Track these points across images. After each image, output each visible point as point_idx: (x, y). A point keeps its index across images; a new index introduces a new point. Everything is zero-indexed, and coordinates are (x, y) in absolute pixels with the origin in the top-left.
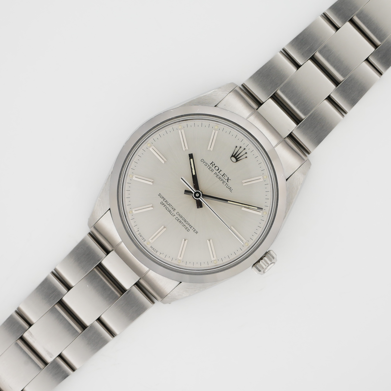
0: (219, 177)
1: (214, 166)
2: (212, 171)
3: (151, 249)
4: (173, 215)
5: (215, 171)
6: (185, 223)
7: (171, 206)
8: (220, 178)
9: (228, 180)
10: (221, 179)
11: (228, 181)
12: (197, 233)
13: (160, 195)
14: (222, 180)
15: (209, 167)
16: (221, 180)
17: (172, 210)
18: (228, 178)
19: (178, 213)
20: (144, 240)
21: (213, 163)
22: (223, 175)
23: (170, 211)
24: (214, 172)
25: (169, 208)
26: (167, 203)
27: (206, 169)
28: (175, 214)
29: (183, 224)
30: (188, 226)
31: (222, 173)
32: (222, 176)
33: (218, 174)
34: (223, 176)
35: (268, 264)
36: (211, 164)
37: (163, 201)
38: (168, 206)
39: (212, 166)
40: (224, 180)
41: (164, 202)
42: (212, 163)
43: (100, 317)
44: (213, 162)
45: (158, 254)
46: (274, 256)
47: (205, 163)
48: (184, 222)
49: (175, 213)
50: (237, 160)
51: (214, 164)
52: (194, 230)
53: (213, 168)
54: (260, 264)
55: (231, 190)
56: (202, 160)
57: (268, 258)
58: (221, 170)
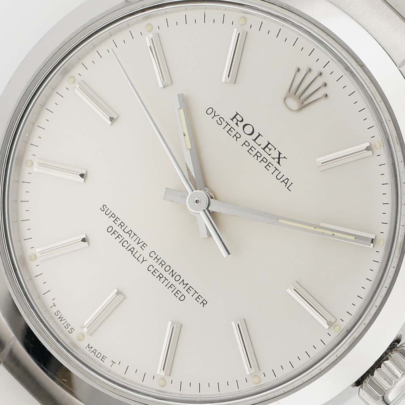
0: (255, 152)
1: (241, 125)
2: (237, 137)
3: (89, 353)
4: (141, 259)
5: (244, 137)
6: (172, 280)
7: (135, 237)
8: (258, 154)
9: (279, 158)
10: (262, 157)
11: (279, 163)
12: (204, 303)
13: (104, 208)
14: (265, 160)
15: (228, 127)
16: (260, 159)
17: (137, 248)
18: (280, 153)
19: (152, 254)
20: (69, 329)
21: (238, 117)
22: (267, 146)
23: (132, 250)
24: (241, 141)
25: (131, 241)
26: (123, 228)
27: (221, 131)
28: (147, 257)
29: (166, 282)
30: (180, 287)
31: (262, 141)
32: (264, 149)
33: (252, 143)
34: (267, 149)
36: (232, 120)
37: (113, 224)
38: (126, 237)
39: (237, 124)
40: (270, 159)
41: (116, 227)
42: (235, 117)
44: (237, 114)
45: (107, 363)
47: (217, 118)
48: (169, 277)
49: (145, 253)
50: (303, 106)
51: (241, 119)
52: (196, 295)
53: (239, 129)
54: (374, 378)
55: (288, 185)
56: (211, 112)
57: (394, 362)
58: (260, 135)
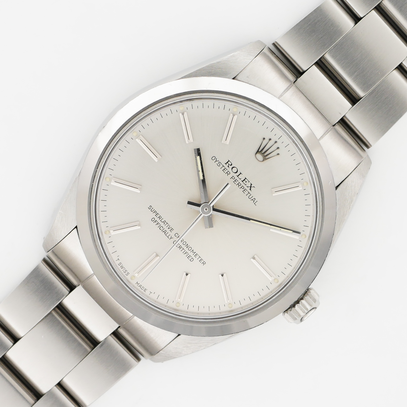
0: (238, 183)
1: (231, 167)
2: (228, 173)
3: (137, 287)
4: (170, 237)
5: (232, 174)
6: (187, 250)
7: (167, 225)
8: (239, 184)
9: (251, 187)
10: (241, 186)
11: (250, 189)
12: (204, 263)
13: (150, 208)
14: (243, 187)
15: (223, 168)
16: (240, 187)
17: (168, 231)
18: (251, 184)
19: (177, 234)
20: (126, 273)
21: (229, 162)
22: (244, 180)
23: (165, 232)
24: (230, 176)
25: (164, 227)
26: (161, 219)
27: (219, 170)
28: (173, 236)
29: (183, 251)
30: (191, 254)
31: (242, 177)
32: (243, 181)
33: (236, 178)
34: (244, 182)
35: (307, 309)
36: (226, 164)
37: (155, 217)
38: (162, 224)
39: (228, 166)
40: (245, 187)
41: (156, 219)
42: (227, 163)
43: (61, 382)
45: (147, 293)
46: (316, 297)
47: (217, 162)
48: (185, 248)
49: (172, 234)
50: (265, 158)
51: (231, 164)
52: (200, 259)
53: (230, 169)
54: (295, 310)
55: (255, 202)
56: (214, 159)
57: (306, 301)
58: (241, 173)
